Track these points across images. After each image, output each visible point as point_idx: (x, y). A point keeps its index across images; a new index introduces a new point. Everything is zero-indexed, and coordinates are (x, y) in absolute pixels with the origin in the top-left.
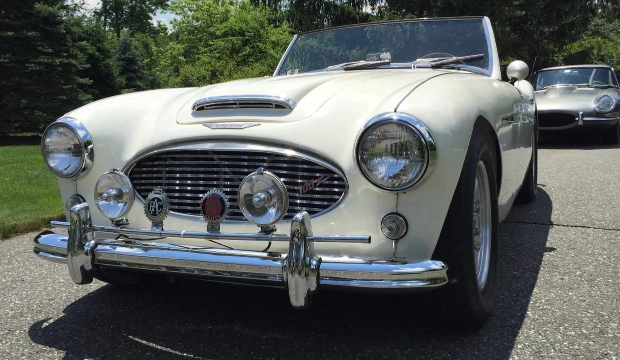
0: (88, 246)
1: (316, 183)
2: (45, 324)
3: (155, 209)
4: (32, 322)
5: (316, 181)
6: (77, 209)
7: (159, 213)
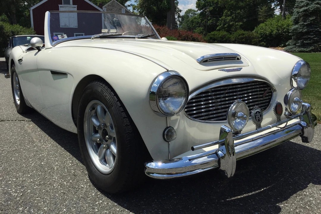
1: (266, 92)
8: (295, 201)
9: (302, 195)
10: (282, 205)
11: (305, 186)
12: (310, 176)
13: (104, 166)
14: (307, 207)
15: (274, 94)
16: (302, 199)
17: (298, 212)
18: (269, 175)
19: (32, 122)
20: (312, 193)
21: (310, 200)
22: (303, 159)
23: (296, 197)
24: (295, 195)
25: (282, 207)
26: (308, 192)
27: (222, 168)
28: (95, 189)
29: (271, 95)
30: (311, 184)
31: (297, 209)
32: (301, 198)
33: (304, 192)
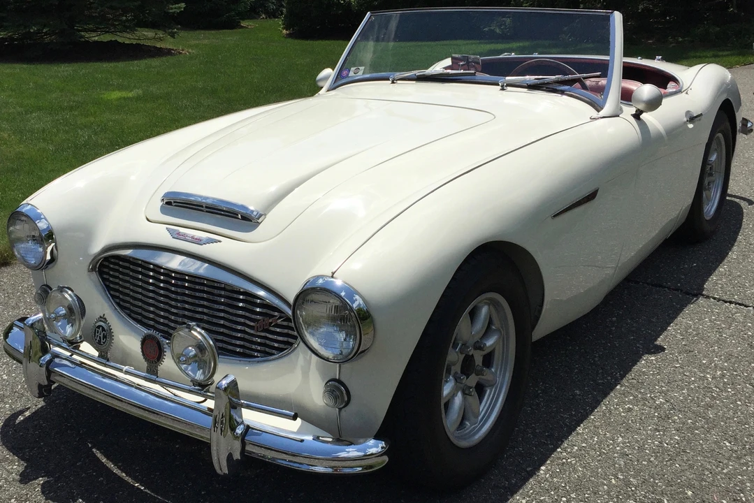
0: (43, 360)
1: (271, 323)
2: (21, 418)
3: (100, 337)
4: (9, 412)
5: (270, 321)
6: (30, 322)
7: (104, 343)
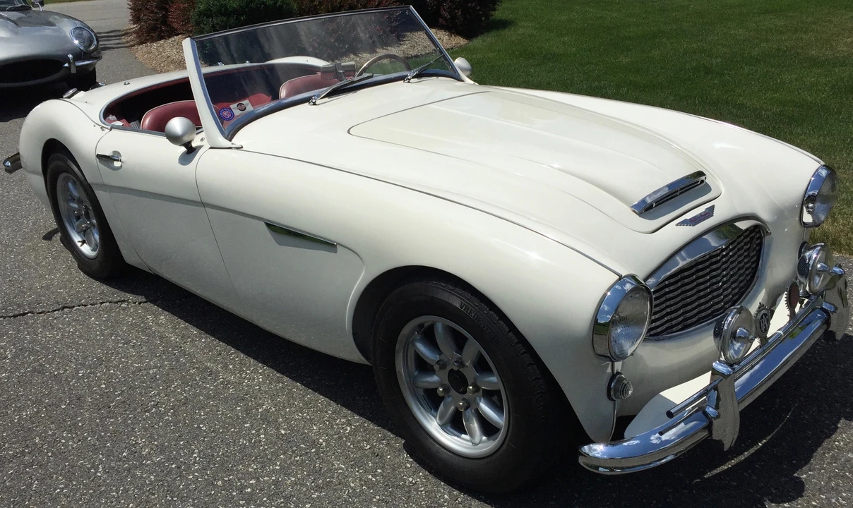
8: (823, 464)
9: (832, 449)
10: (804, 476)
11: (833, 426)
12: (837, 402)
13: (456, 438)
14: (847, 474)
15: (766, 240)
16: (835, 459)
17: (835, 488)
18: (762, 408)
19: (148, 305)
20: (849, 443)
21: (849, 457)
22: (816, 360)
23: (824, 453)
24: (820, 450)
25: (805, 479)
26: (843, 441)
27: (716, 436)
28: (443, 483)
29: (761, 244)
30: (842, 421)
31: (832, 481)
32: (833, 456)
33: (835, 441)
